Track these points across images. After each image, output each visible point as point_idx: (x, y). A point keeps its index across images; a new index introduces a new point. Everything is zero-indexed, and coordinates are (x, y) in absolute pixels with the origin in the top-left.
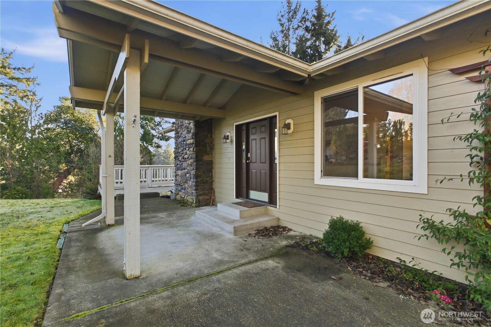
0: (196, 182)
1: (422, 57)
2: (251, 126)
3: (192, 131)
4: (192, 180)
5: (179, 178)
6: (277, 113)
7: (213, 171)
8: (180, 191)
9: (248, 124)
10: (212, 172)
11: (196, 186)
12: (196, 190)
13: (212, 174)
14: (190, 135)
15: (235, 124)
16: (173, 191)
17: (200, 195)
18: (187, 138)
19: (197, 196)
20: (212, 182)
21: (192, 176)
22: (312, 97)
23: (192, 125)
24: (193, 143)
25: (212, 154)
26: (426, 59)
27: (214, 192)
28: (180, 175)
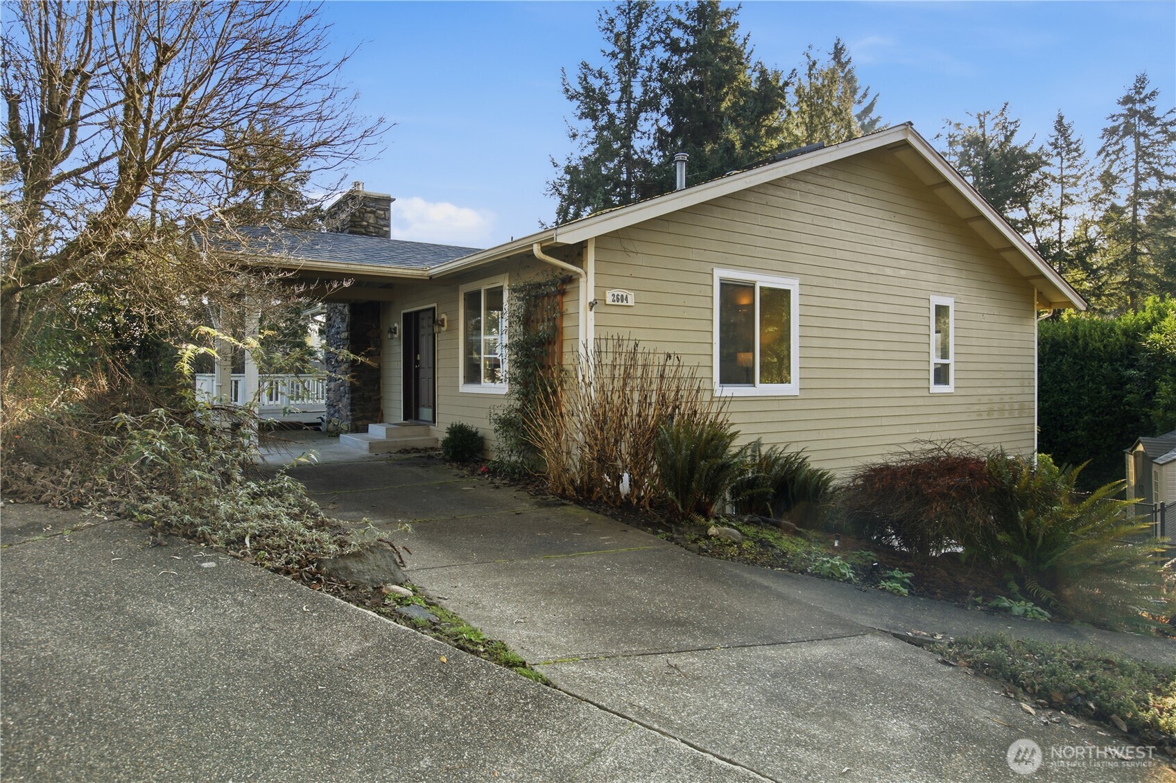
0: (352, 399)
1: (506, 272)
2: (421, 315)
3: (347, 320)
4: (347, 396)
5: (331, 394)
6: (435, 305)
7: (381, 381)
8: (332, 415)
9: (417, 313)
10: (379, 383)
11: (352, 404)
12: (352, 411)
13: (379, 387)
14: (345, 325)
15: (403, 312)
16: (325, 418)
17: (359, 419)
18: (341, 329)
19: (353, 420)
20: (379, 399)
21: (347, 389)
22: (457, 290)
23: (346, 310)
24: (347, 339)
25: (379, 355)
26: (507, 274)
27: (382, 414)
28: (333, 389)
